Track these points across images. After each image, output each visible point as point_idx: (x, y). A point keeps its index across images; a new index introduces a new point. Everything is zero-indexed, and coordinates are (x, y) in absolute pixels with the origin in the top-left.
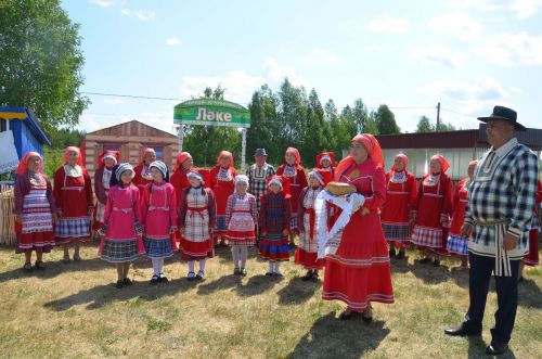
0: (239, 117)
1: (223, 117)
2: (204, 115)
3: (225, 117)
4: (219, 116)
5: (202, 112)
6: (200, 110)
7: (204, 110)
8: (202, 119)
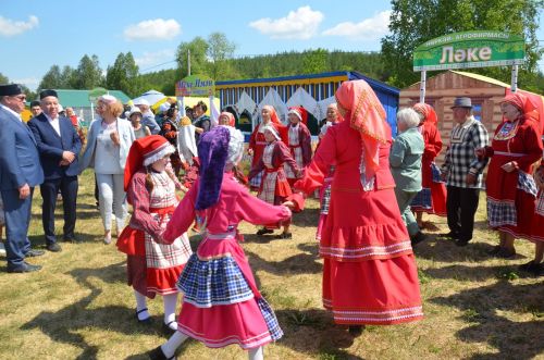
0: (503, 50)
1: (477, 54)
2: (451, 55)
3: (481, 53)
4: (471, 54)
5: (448, 52)
6: (445, 49)
7: (451, 49)
8: (447, 62)
